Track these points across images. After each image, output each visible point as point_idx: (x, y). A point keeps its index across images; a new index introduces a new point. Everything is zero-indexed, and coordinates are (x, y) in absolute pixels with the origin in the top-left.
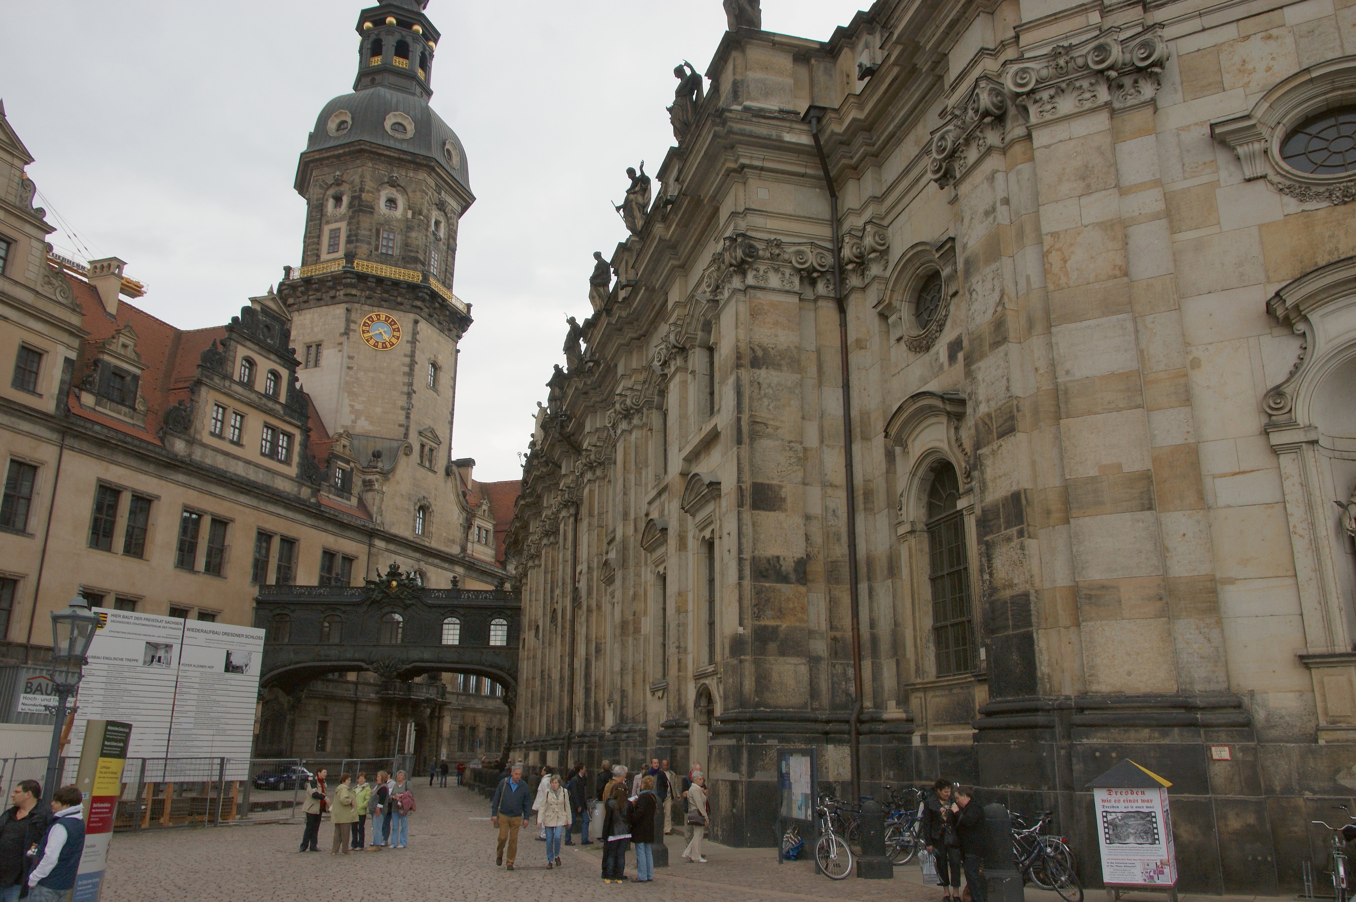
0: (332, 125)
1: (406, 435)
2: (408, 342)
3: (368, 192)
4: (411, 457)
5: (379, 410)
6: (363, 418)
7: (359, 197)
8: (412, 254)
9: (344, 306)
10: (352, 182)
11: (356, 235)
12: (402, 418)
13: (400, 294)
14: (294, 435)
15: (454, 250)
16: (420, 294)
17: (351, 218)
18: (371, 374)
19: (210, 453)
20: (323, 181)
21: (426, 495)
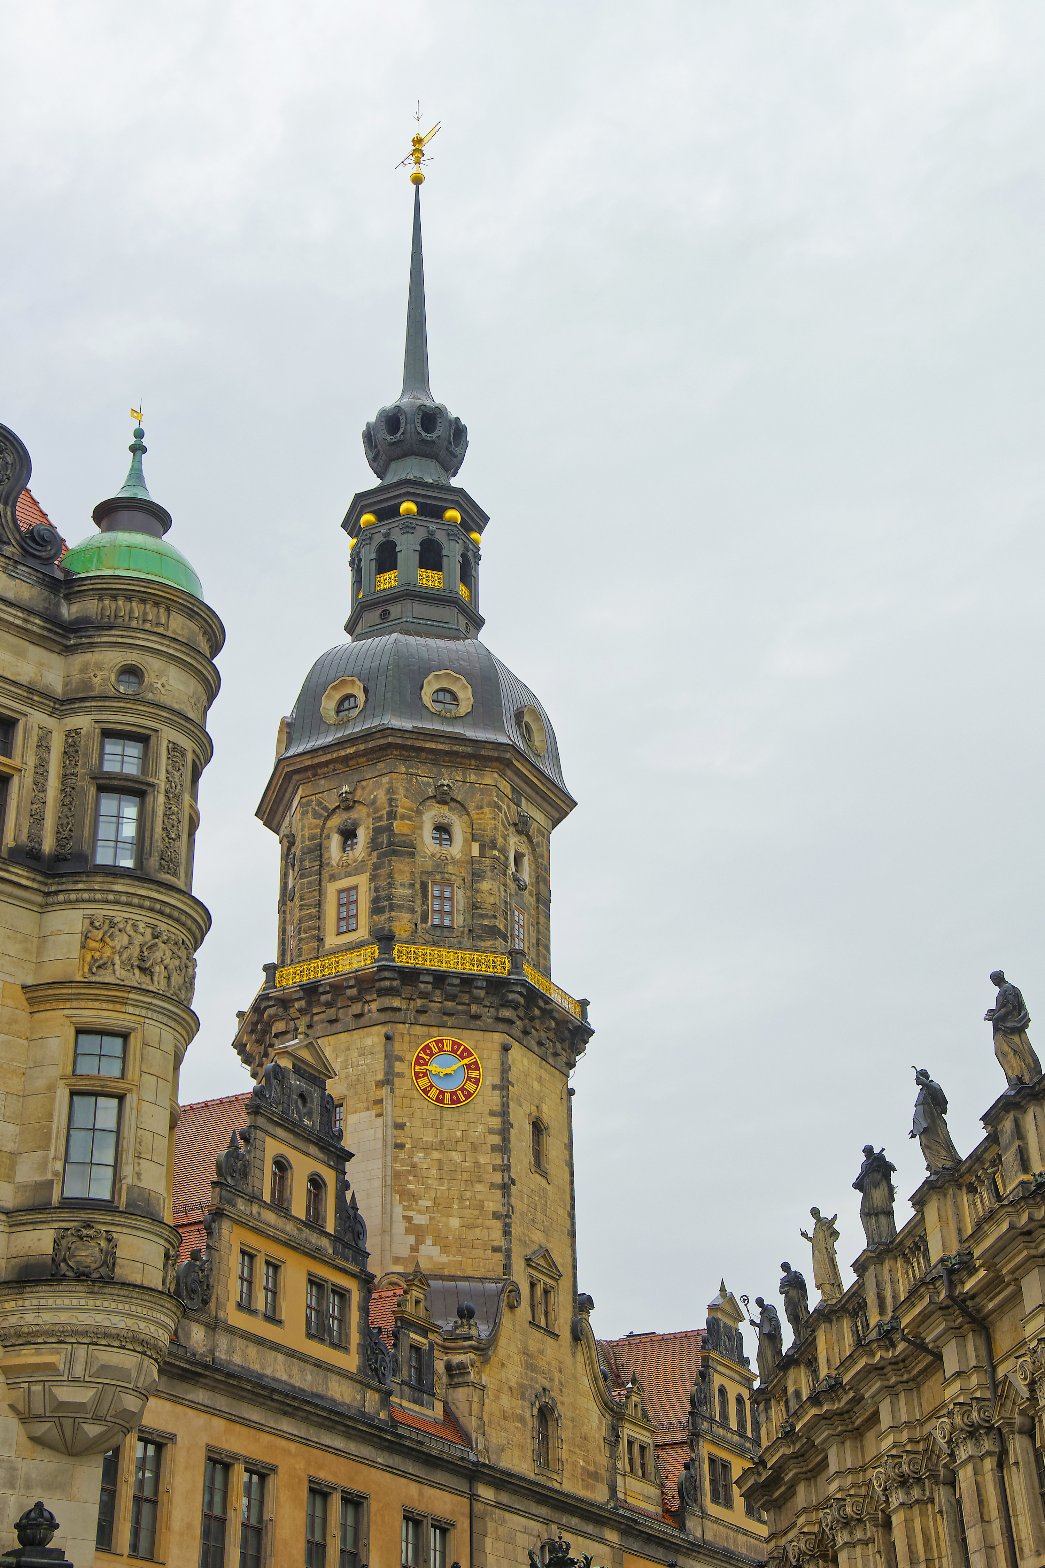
0: (328, 705)
1: (507, 1268)
2: (494, 1087)
3: (403, 817)
4: (518, 1311)
5: (455, 1222)
6: (429, 1241)
7: (389, 829)
8: (485, 922)
9: (382, 1030)
10: (374, 802)
11: (389, 898)
12: (496, 1237)
13: (475, 1000)
14: (349, 1291)
15: (547, 903)
16: (511, 996)
17: (376, 867)
18: (436, 1155)
19: (239, 1343)
20: (320, 804)
21: (547, 1385)
